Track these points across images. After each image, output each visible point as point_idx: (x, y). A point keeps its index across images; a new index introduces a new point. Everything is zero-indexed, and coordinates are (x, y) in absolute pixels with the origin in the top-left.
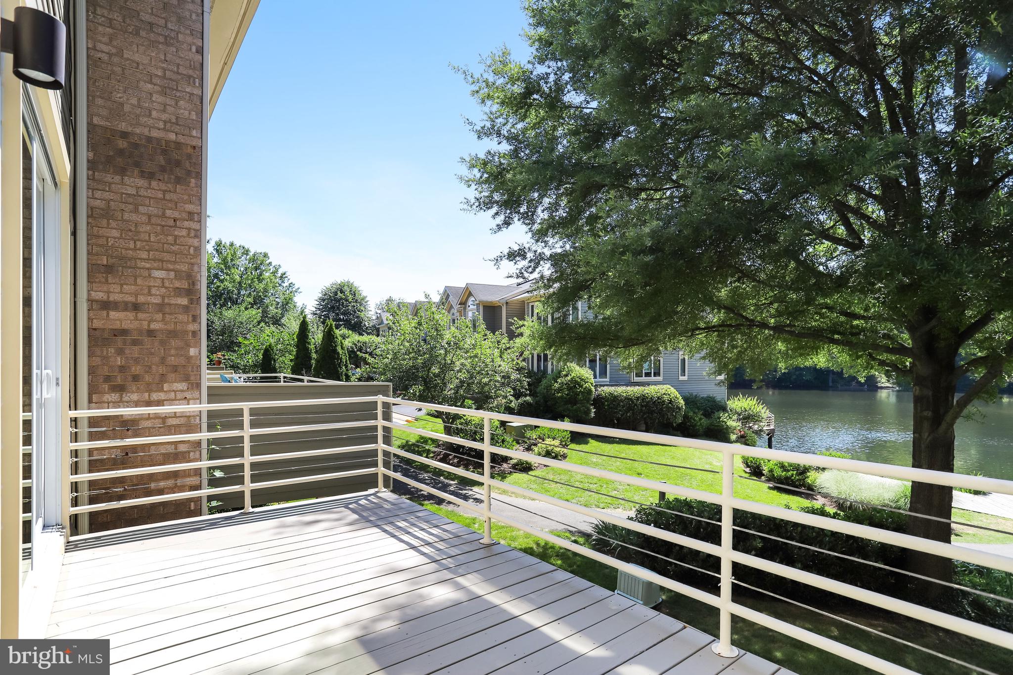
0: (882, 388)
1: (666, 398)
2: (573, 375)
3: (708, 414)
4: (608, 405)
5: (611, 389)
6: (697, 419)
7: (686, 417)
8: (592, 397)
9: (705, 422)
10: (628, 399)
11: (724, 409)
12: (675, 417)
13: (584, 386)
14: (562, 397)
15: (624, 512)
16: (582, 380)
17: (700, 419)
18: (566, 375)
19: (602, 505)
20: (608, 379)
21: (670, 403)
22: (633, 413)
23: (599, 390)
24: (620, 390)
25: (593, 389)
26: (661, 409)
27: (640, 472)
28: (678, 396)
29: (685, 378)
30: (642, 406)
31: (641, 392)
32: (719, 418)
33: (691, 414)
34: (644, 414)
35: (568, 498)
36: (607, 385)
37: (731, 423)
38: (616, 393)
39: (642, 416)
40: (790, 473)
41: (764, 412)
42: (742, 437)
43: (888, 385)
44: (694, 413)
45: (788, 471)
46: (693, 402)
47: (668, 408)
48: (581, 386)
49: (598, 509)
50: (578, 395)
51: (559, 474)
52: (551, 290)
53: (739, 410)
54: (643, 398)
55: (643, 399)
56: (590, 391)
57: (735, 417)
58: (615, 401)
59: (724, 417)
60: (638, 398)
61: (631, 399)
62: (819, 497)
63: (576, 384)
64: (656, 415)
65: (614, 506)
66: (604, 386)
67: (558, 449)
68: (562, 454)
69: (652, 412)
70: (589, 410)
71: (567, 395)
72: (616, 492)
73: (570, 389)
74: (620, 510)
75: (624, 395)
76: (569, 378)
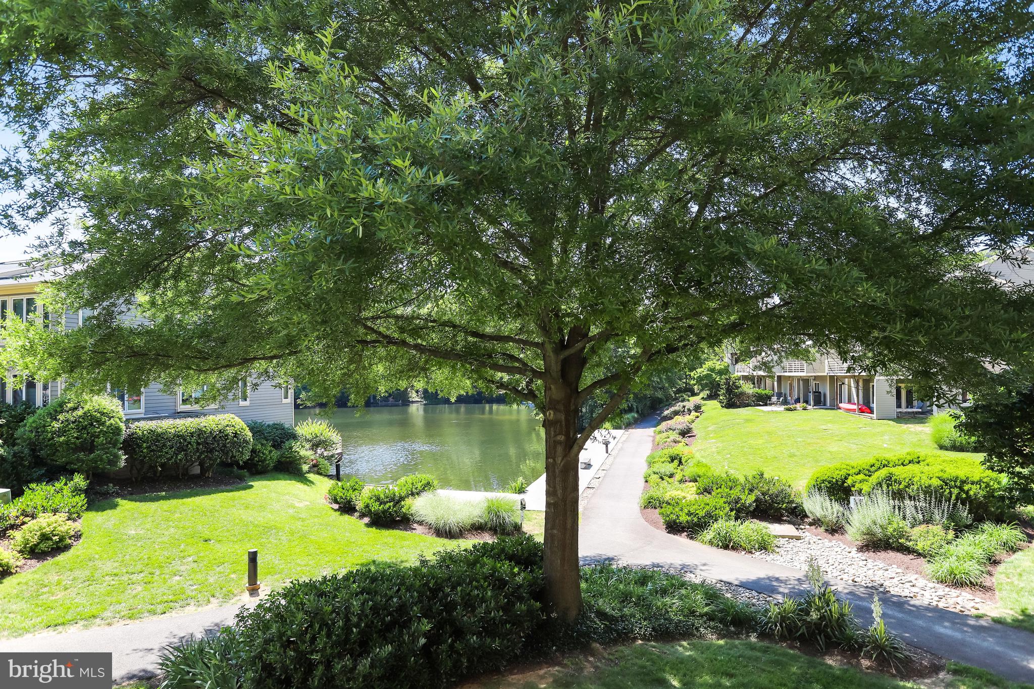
0: (413, 402)
1: (230, 431)
2: (87, 408)
3: (277, 446)
4: (148, 448)
5: (152, 425)
6: (267, 452)
7: (253, 451)
8: (122, 438)
9: (275, 454)
10: (178, 436)
11: (294, 437)
12: (242, 453)
13: (108, 423)
14: (67, 443)
15: (200, 609)
16: (103, 414)
17: (270, 452)
18: (74, 409)
19: (160, 608)
20: (142, 410)
21: (235, 437)
22: (186, 455)
23: (132, 426)
24: (166, 425)
25: (123, 426)
26: (224, 446)
27: (206, 537)
28: (245, 426)
29: (247, 403)
30: (198, 444)
31: (196, 426)
32: (291, 448)
33: (259, 447)
34: (201, 453)
35: (95, 612)
36: (144, 419)
37: (303, 453)
38: (159, 430)
39: (199, 457)
40: (387, 506)
41: (335, 437)
42: (314, 466)
43: (417, 399)
44: (262, 445)
45: (385, 503)
46: (259, 431)
47: (233, 443)
48: (103, 424)
49: (155, 618)
50: (98, 437)
51: (71, 570)
52: (78, 267)
53: (309, 437)
54: (200, 432)
55: (199, 435)
56: (117, 431)
57: (308, 446)
58: (159, 441)
59: (296, 446)
60: (192, 434)
61: (182, 436)
62: (415, 525)
63: (92, 421)
64: (217, 453)
65: (181, 603)
66: (138, 420)
67: (64, 528)
68: (72, 533)
69: (211, 451)
70: (117, 457)
71: (77, 438)
72: (177, 578)
73: (81, 428)
74: (191, 609)
75: (173, 431)
76: (80, 412)
